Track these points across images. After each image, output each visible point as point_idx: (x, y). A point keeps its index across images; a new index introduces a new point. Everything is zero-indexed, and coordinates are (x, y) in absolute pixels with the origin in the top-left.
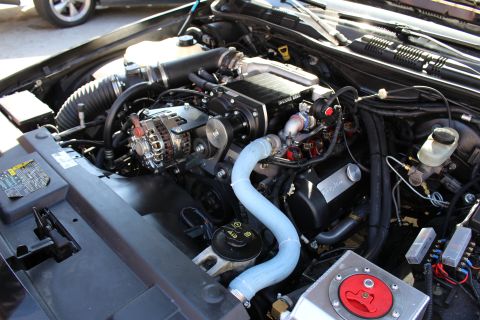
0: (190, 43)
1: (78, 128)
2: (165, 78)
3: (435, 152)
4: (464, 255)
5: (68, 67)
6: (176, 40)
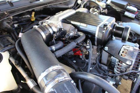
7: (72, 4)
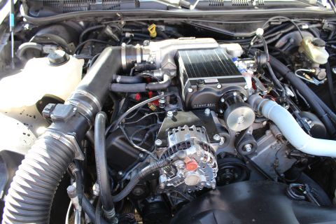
7: (250, 32)
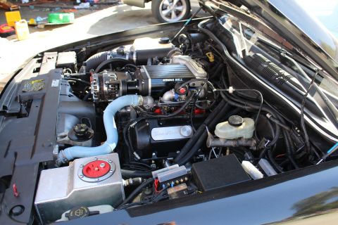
0: (166, 42)
1: (82, 74)
2: (135, 58)
3: (221, 128)
4: (174, 180)
5: (100, 44)
6: (159, 40)
